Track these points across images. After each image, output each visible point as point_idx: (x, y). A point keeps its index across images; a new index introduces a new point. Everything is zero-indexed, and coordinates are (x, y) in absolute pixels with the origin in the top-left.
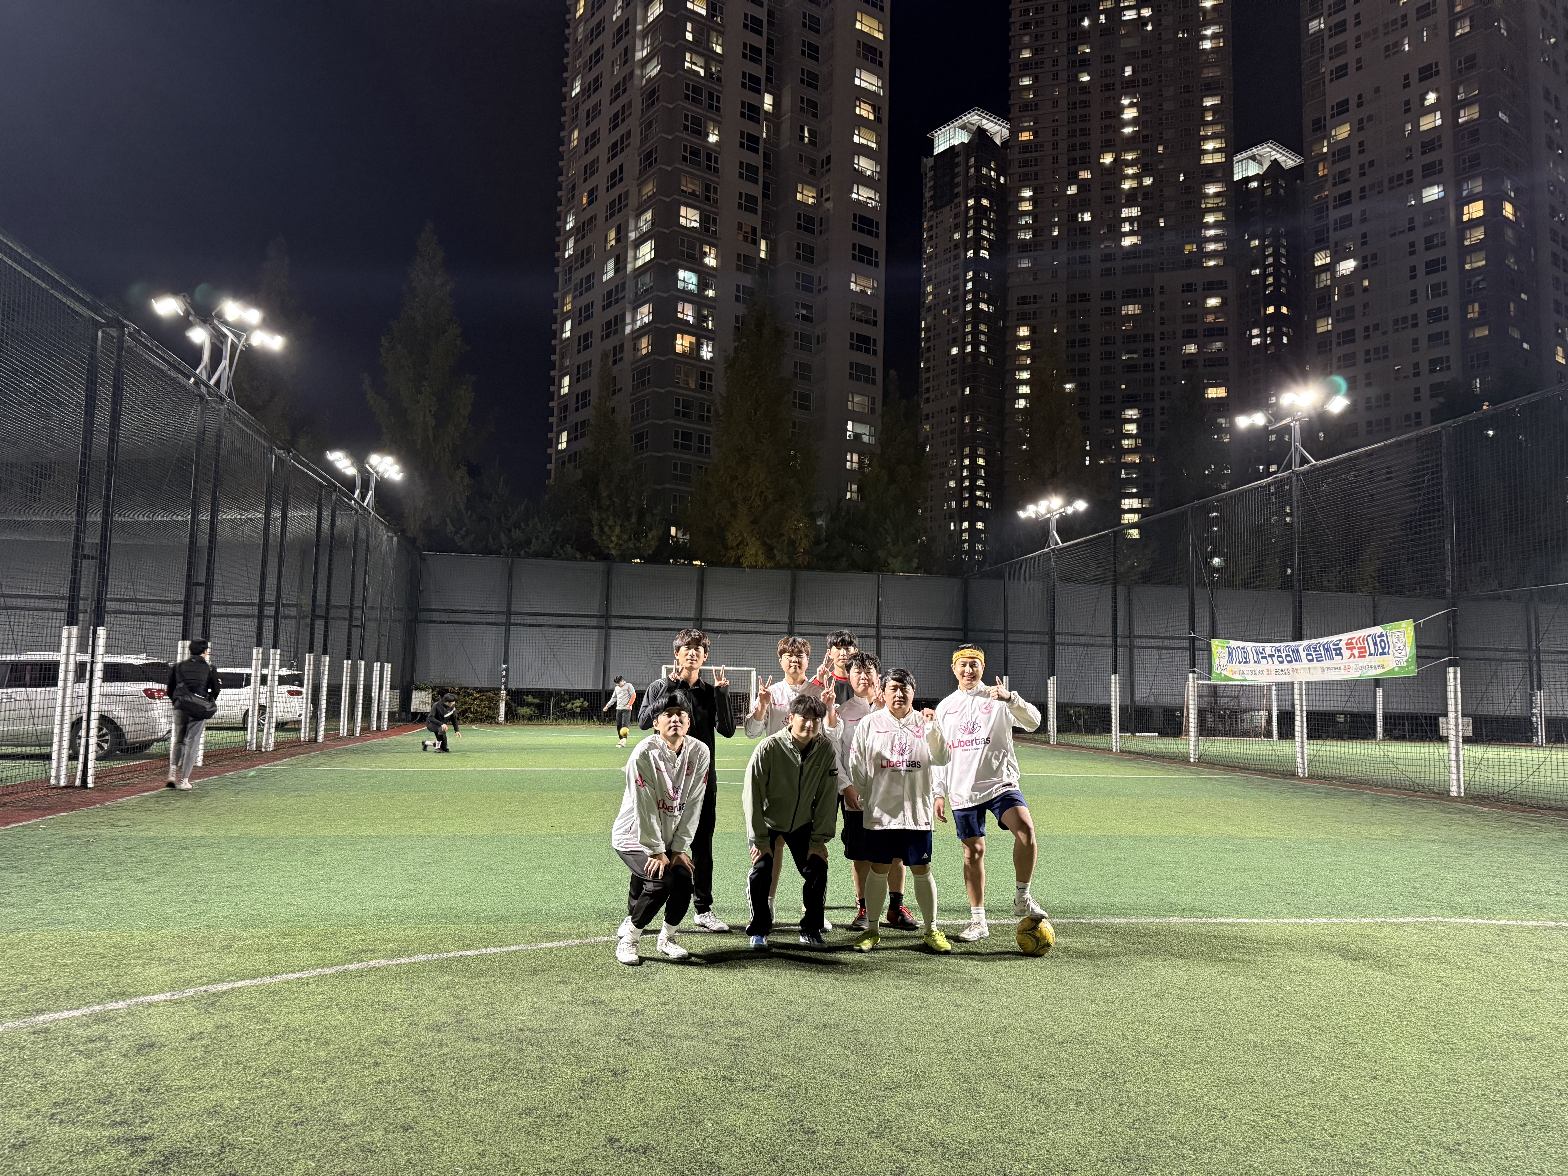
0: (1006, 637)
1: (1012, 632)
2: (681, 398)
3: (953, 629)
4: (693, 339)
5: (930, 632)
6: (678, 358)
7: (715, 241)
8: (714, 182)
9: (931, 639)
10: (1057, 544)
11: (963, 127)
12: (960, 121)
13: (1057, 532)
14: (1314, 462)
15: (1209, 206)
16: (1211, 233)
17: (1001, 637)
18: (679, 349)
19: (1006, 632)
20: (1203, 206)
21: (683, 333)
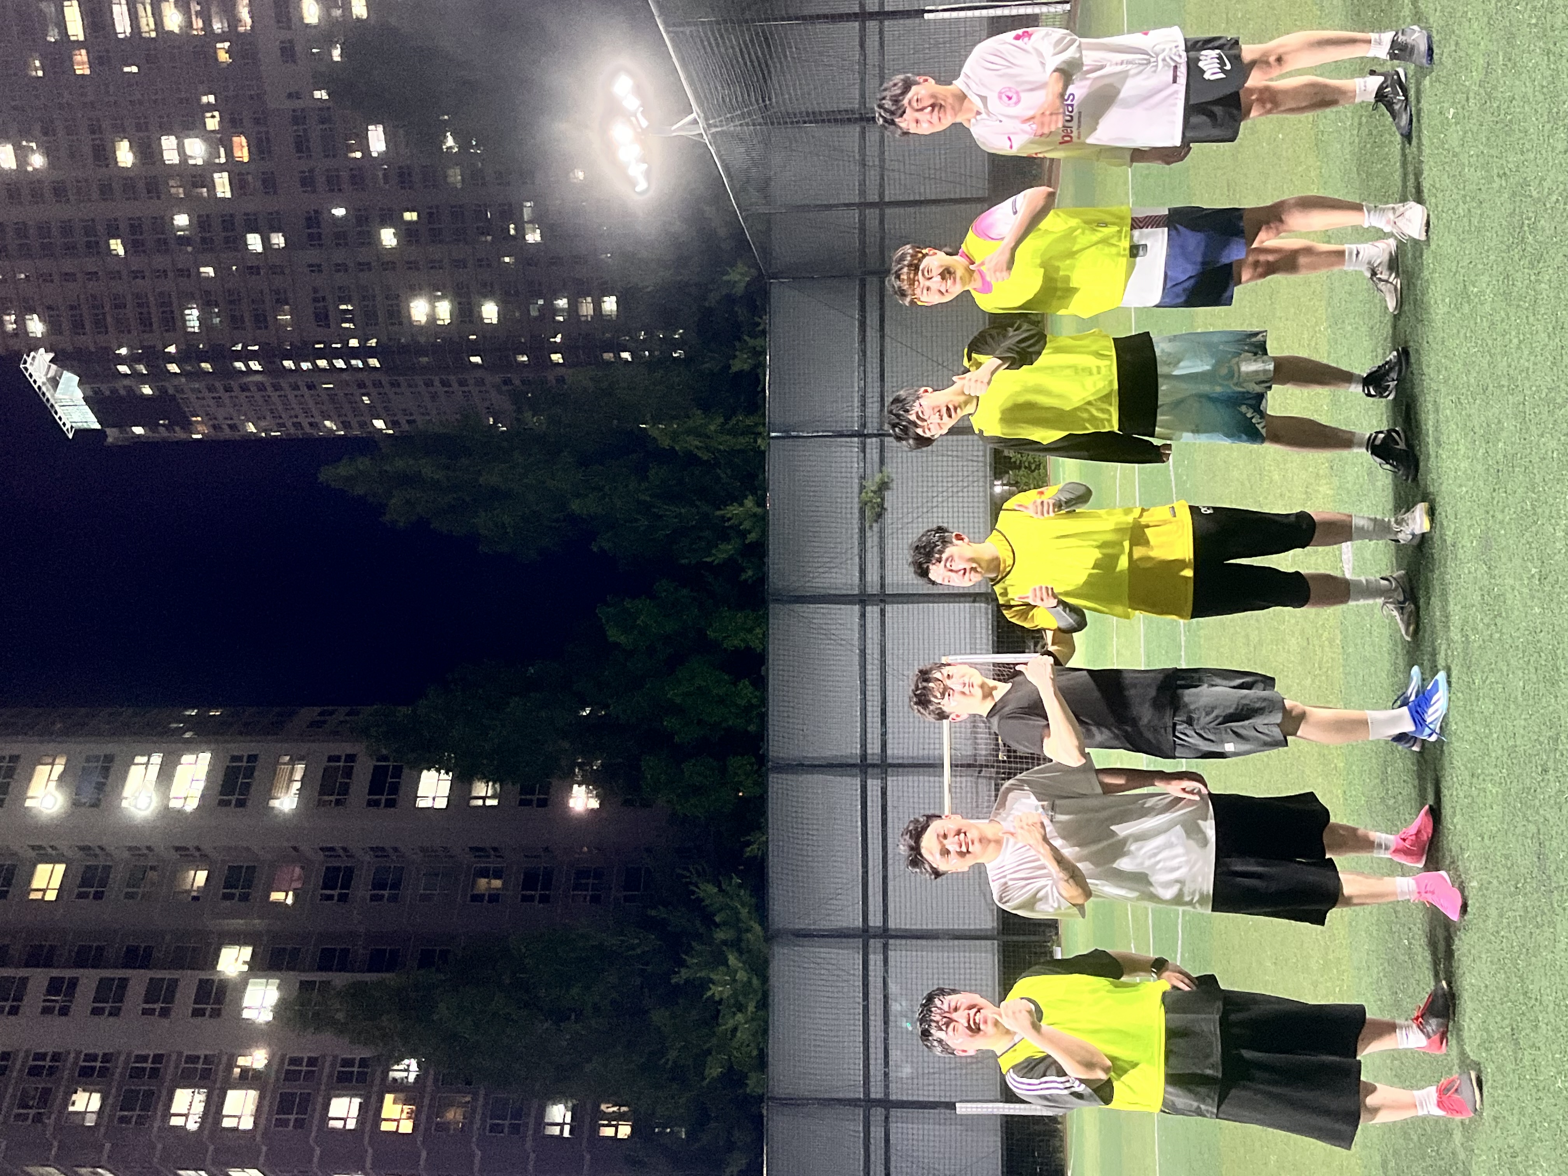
2: (489, 1122)
4: (389, 1098)
6: (422, 1127)
7: (225, 1059)
8: (127, 1062)
11: (55, 382)
12: (44, 389)
15: (152, 26)
16: (198, 23)
18: (407, 1127)
20: (153, 34)
21: (378, 1118)
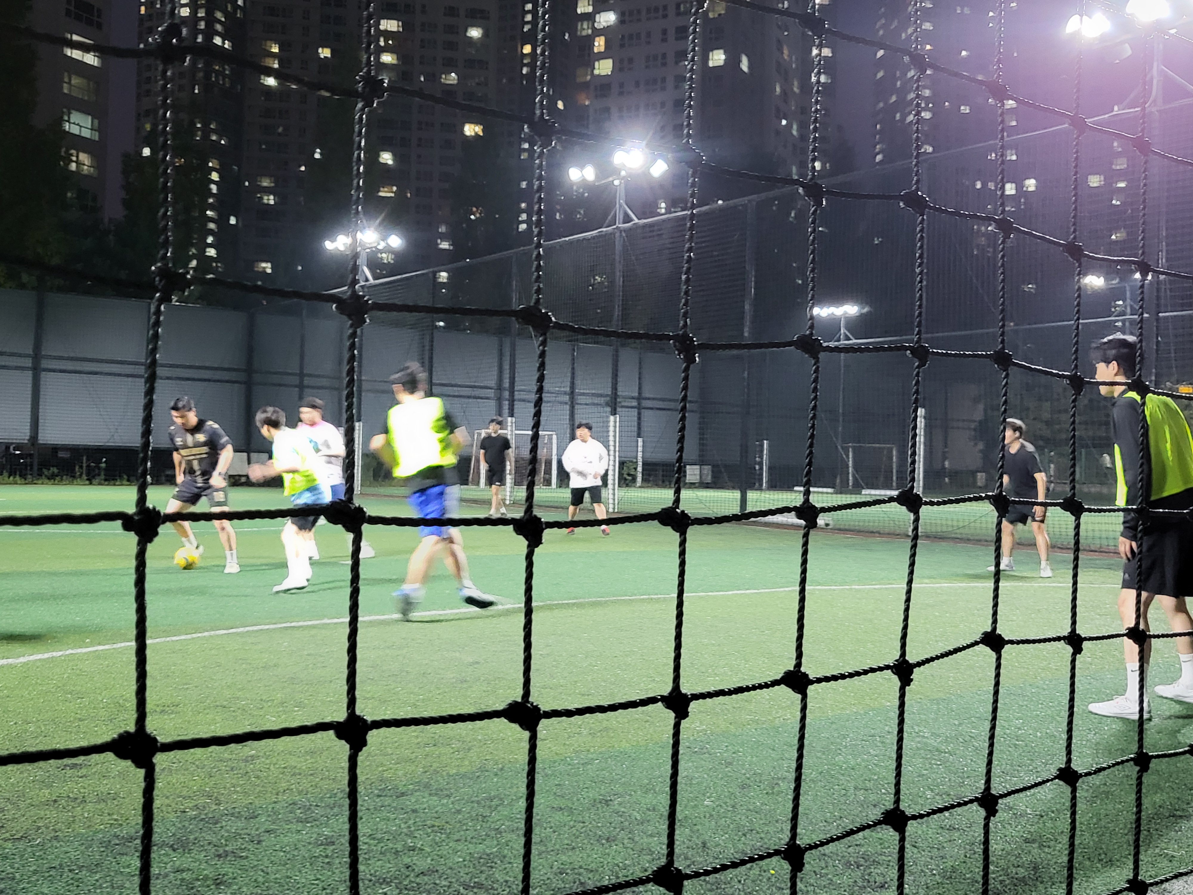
0: (302, 381)
1: (310, 375)
3: (234, 370)
5: (208, 372)
9: (209, 380)
10: (367, 280)
13: (368, 266)
14: (636, 221)
17: (295, 380)
19: (302, 375)
